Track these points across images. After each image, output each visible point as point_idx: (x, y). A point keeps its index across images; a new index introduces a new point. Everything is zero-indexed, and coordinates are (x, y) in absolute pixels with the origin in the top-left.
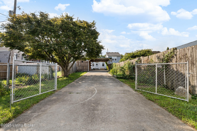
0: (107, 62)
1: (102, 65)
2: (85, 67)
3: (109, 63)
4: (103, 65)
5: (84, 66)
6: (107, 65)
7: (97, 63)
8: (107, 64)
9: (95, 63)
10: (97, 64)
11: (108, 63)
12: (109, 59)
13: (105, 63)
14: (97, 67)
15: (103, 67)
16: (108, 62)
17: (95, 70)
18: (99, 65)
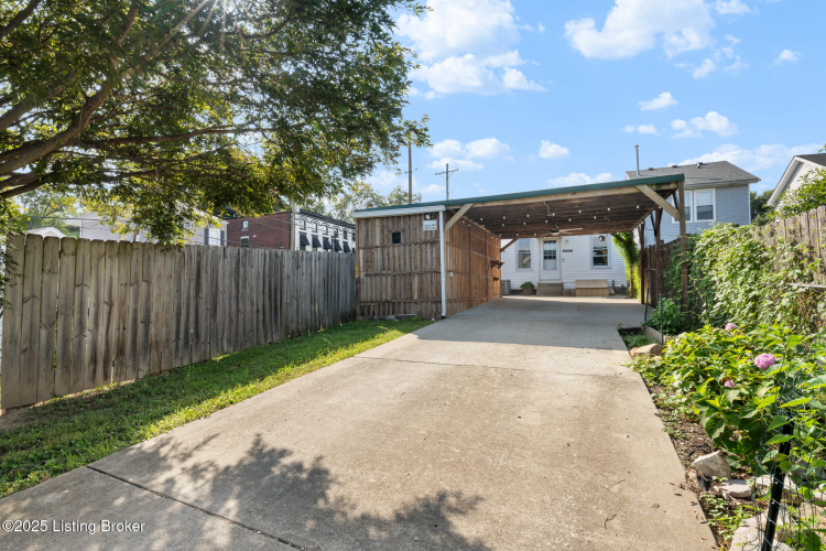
0: (630, 237)
1: (589, 255)
2: (416, 281)
3: (651, 241)
4: (600, 259)
5: (411, 275)
6: (632, 257)
7: (549, 247)
8: (628, 245)
9: (535, 246)
10: (550, 256)
11: (637, 240)
12: (649, 192)
13: (610, 239)
14: (550, 277)
15: (601, 274)
16: (636, 232)
17: (534, 292)
18: (564, 255)
